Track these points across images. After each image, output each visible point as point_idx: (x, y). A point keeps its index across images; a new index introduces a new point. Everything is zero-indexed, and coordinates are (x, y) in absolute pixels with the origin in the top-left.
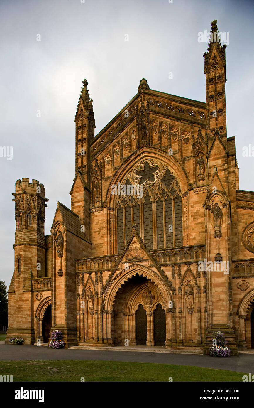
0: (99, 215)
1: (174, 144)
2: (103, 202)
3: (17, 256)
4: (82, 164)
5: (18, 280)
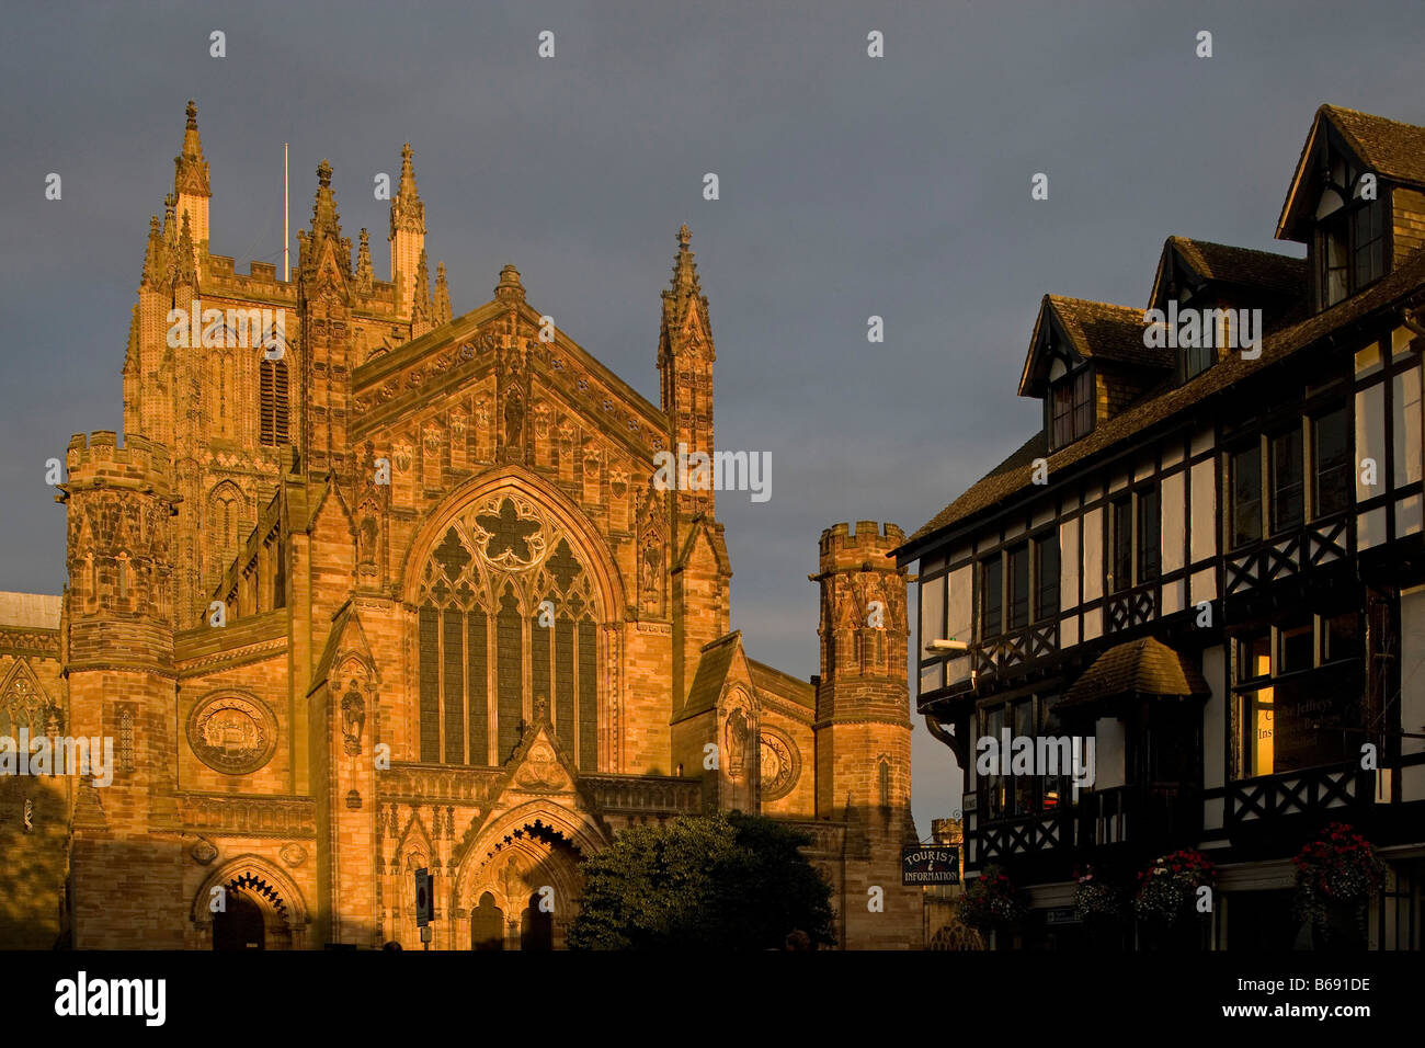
0: (377, 621)
1: (589, 486)
2: (391, 583)
3: (116, 704)
4: (330, 445)
5: (121, 788)
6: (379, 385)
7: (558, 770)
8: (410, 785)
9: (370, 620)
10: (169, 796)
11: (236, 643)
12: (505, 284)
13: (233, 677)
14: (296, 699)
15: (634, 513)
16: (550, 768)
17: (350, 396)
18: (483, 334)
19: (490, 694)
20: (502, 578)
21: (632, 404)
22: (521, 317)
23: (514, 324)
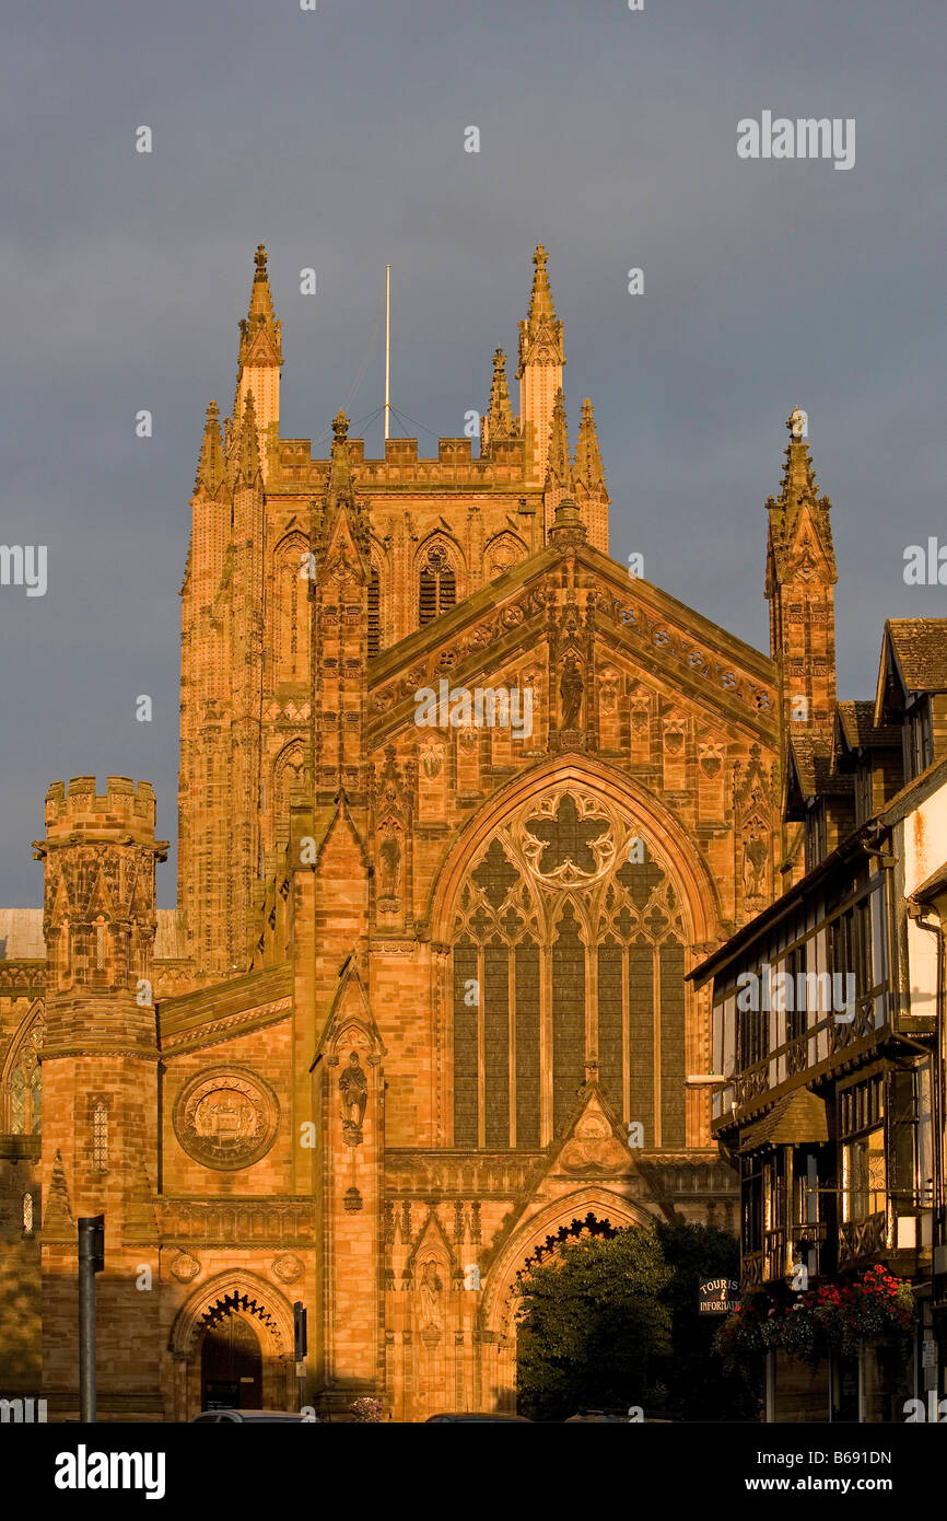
0: (398, 968)
1: (670, 767)
2: (416, 919)
3: (90, 1095)
4: (341, 758)
5: (92, 1194)
6: (403, 674)
7: (615, 1148)
8: (426, 1177)
9: (388, 968)
10: (145, 1201)
11: (231, 1009)
12: (559, 525)
13: (227, 1050)
14: (297, 1074)
15: (731, 796)
16: (605, 1145)
17: (365, 694)
18: (531, 592)
19: (543, 1050)
20: (558, 898)
21: (726, 654)
22: (579, 562)
23: (571, 574)
